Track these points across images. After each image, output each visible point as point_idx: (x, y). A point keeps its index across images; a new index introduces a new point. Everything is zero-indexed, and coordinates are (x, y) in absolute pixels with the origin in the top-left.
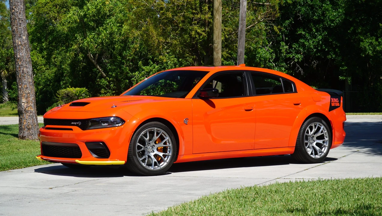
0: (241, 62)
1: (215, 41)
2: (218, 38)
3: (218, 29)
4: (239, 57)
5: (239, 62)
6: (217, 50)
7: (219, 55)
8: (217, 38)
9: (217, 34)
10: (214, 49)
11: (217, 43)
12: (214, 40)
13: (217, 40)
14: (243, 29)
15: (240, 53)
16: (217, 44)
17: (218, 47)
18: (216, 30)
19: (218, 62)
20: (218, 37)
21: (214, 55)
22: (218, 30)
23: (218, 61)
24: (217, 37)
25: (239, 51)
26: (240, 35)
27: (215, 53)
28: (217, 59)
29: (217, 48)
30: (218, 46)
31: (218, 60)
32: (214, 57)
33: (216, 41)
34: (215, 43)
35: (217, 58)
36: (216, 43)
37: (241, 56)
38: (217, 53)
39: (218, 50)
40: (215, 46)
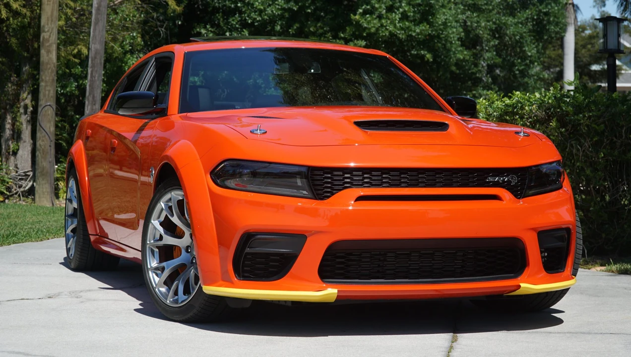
0: (96, 71)
1: (44, 26)
2: (52, 21)
3: (51, 3)
4: (92, 61)
5: (92, 72)
6: (48, 46)
7: (53, 55)
8: (48, 20)
9: (49, 13)
10: (43, 43)
11: (48, 31)
12: (42, 24)
13: (48, 24)
14: (102, 3)
15: (96, 53)
16: (48, 34)
17: (51, 38)
18: (48, 4)
19: (50, 71)
20: (50, 19)
21: (41, 55)
22: (52, 5)
23: (50, 68)
24: (48, 18)
25: (93, 49)
26: (96, 15)
27: (43, 52)
28: (47, 64)
29: (49, 41)
30: (50, 36)
31: (49, 66)
32: (42, 59)
33: (46, 26)
34: (44, 31)
35: (47, 61)
36: (46, 30)
37: (96, 60)
38: (49, 52)
39: (50, 46)
40: (44, 38)
